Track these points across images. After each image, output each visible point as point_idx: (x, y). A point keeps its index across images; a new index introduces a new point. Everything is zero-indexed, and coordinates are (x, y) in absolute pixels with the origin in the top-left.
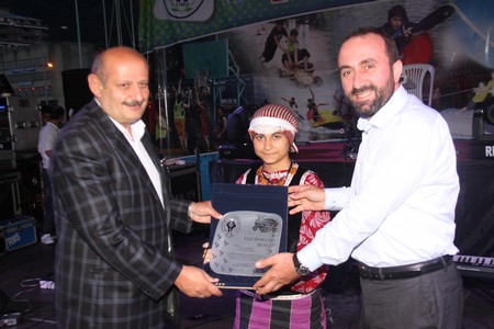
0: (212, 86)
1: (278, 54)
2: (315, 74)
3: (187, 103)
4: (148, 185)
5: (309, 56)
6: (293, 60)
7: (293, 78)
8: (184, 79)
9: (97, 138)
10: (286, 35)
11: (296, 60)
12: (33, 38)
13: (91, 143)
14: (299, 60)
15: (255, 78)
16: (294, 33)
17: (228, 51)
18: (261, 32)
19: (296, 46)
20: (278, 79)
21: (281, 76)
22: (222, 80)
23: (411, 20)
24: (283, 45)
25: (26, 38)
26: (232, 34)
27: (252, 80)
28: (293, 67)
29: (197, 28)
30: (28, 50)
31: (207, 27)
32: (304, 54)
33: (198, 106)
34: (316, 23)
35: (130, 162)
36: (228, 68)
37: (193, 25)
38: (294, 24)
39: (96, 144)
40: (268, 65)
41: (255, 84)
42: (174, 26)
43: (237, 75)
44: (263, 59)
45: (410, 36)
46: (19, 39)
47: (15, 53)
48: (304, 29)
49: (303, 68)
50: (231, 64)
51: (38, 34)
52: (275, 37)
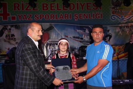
2: (16, 41)
5: (14, 36)
6: (9, 37)
7: (9, 42)
11: (10, 37)
14: (11, 37)
16: (10, 29)
19: (10, 33)
21: (5, 42)
23: (43, 29)
24: (6, 32)
28: (9, 39)
32: (13, 35)
34: (17, 27)
38: (10, 27)
45: (43, 33)
48: (13, 28)
49: (13, 39)
52: (3, 30)
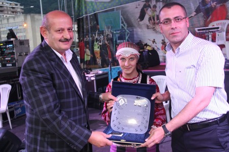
0: (113, 34)
1: (147, 17)
3: (100, 42)
4: (74, 86)
6: (154, 20)
7: (154, 29)
8: (99, 31)
9: (45, 61)
10: (151, 8)
11: (156, 20)
12: (16, 12)
13: (41, 64)
15: (135, 30)
16: (155, 6)
17: (121, 16)
18: (138, 6)
19: (155, 14)
20: (146, 30)
21: (148, 29)
22: (118, 30)
25: (13, 12)
26: (123, 8)
27: (133, 31)
28: (154, 24)
29: (105, 5)
30: (14, 18)
31: (110, 4)
33: (106, 44)
35: (64, 74)
36: (121, 25)
37: (102, 4)
38: (155, 2)
39: (44, 65)
40: (141, 23)
41: (135, 33)
42: (93, 4)
43: (126, 28)
44: (139, 20)
45: (215, 6)
46: (10, 13)
47: (8, 19)
48: (160, 4)
50: (122, 23)
51: (19, 10)
52: (145, 9)
